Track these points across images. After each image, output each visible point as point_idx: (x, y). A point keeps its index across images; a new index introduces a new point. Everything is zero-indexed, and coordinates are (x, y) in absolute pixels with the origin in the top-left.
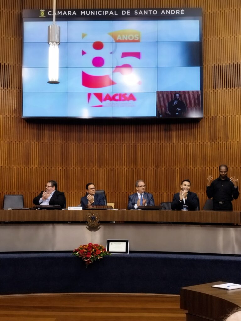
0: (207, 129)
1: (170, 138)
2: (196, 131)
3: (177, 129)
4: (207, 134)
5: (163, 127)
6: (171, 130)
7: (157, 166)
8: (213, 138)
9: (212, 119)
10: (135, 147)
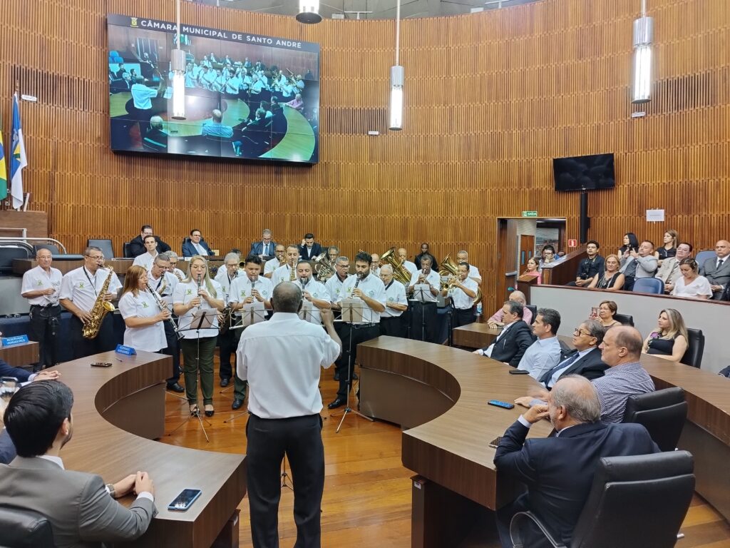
0: (319, 175)
1: (281, 181)
2: (308, 176)
3: (288, 173)
5: (274, 169)
6: (281, 173)
7: (266, 212)
8: (326, 185)
9: (325, 165)
10: (243, 188)
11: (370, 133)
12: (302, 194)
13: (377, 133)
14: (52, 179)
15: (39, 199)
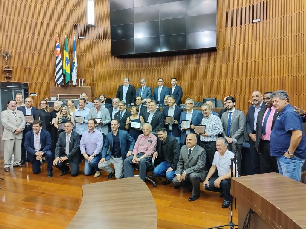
0: (221, 55)
1: (199, 62)
2: (214, 57)
3: (203, 57)
4: (222, 59)
5: (194, 55)
6: (199, 57)
8: (226, 61)
9: (225, 48)
10: (178, 69)
11: (254, 21)
12: (211, 68)
13: (259, 20)
14: (93, 72)
15: (88, 81)
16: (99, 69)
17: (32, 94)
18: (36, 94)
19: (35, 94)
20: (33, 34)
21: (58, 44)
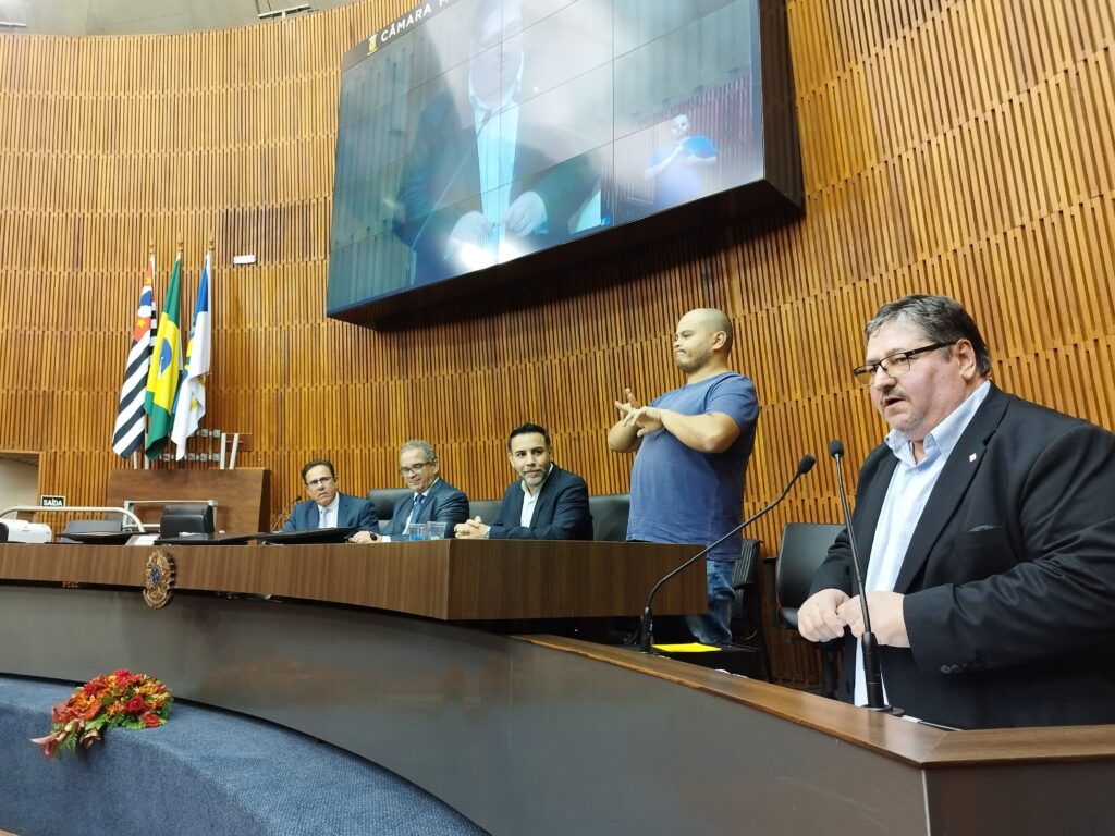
3: (741, 266)
9: (848, 191)
14: (281, 401)
15: (262, 445)
16: (306, 388)
17: (48, 499)
18: (62, 499)
19: (58, 499)
20: (78, 262)
21: (146, 290)
